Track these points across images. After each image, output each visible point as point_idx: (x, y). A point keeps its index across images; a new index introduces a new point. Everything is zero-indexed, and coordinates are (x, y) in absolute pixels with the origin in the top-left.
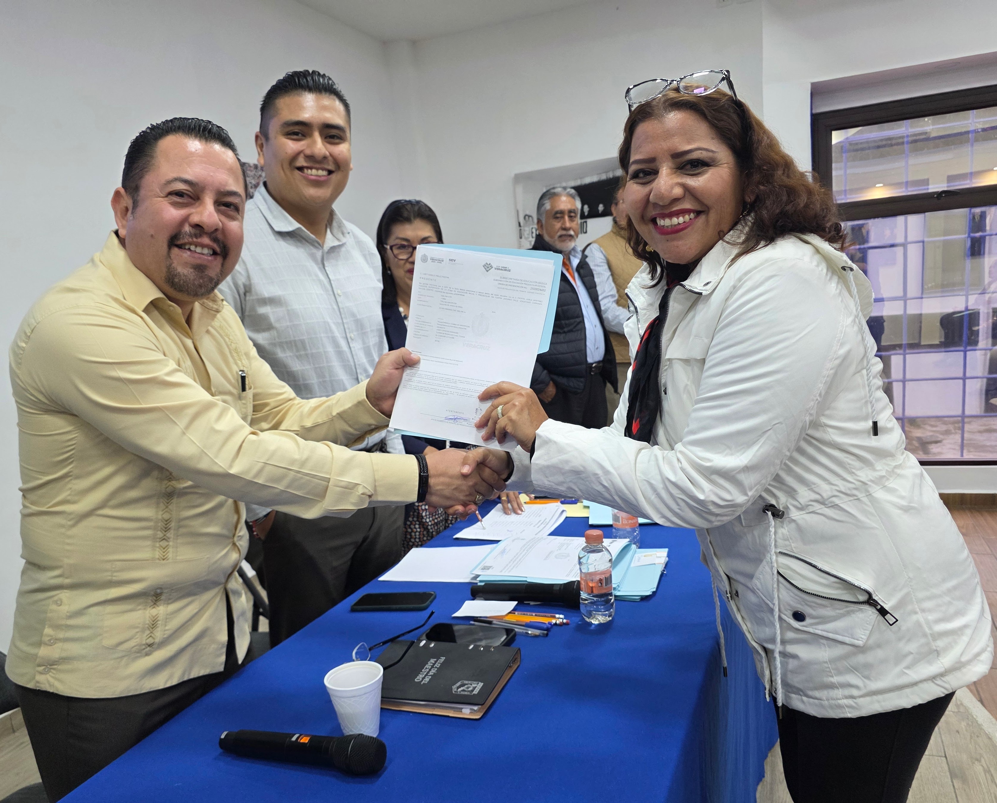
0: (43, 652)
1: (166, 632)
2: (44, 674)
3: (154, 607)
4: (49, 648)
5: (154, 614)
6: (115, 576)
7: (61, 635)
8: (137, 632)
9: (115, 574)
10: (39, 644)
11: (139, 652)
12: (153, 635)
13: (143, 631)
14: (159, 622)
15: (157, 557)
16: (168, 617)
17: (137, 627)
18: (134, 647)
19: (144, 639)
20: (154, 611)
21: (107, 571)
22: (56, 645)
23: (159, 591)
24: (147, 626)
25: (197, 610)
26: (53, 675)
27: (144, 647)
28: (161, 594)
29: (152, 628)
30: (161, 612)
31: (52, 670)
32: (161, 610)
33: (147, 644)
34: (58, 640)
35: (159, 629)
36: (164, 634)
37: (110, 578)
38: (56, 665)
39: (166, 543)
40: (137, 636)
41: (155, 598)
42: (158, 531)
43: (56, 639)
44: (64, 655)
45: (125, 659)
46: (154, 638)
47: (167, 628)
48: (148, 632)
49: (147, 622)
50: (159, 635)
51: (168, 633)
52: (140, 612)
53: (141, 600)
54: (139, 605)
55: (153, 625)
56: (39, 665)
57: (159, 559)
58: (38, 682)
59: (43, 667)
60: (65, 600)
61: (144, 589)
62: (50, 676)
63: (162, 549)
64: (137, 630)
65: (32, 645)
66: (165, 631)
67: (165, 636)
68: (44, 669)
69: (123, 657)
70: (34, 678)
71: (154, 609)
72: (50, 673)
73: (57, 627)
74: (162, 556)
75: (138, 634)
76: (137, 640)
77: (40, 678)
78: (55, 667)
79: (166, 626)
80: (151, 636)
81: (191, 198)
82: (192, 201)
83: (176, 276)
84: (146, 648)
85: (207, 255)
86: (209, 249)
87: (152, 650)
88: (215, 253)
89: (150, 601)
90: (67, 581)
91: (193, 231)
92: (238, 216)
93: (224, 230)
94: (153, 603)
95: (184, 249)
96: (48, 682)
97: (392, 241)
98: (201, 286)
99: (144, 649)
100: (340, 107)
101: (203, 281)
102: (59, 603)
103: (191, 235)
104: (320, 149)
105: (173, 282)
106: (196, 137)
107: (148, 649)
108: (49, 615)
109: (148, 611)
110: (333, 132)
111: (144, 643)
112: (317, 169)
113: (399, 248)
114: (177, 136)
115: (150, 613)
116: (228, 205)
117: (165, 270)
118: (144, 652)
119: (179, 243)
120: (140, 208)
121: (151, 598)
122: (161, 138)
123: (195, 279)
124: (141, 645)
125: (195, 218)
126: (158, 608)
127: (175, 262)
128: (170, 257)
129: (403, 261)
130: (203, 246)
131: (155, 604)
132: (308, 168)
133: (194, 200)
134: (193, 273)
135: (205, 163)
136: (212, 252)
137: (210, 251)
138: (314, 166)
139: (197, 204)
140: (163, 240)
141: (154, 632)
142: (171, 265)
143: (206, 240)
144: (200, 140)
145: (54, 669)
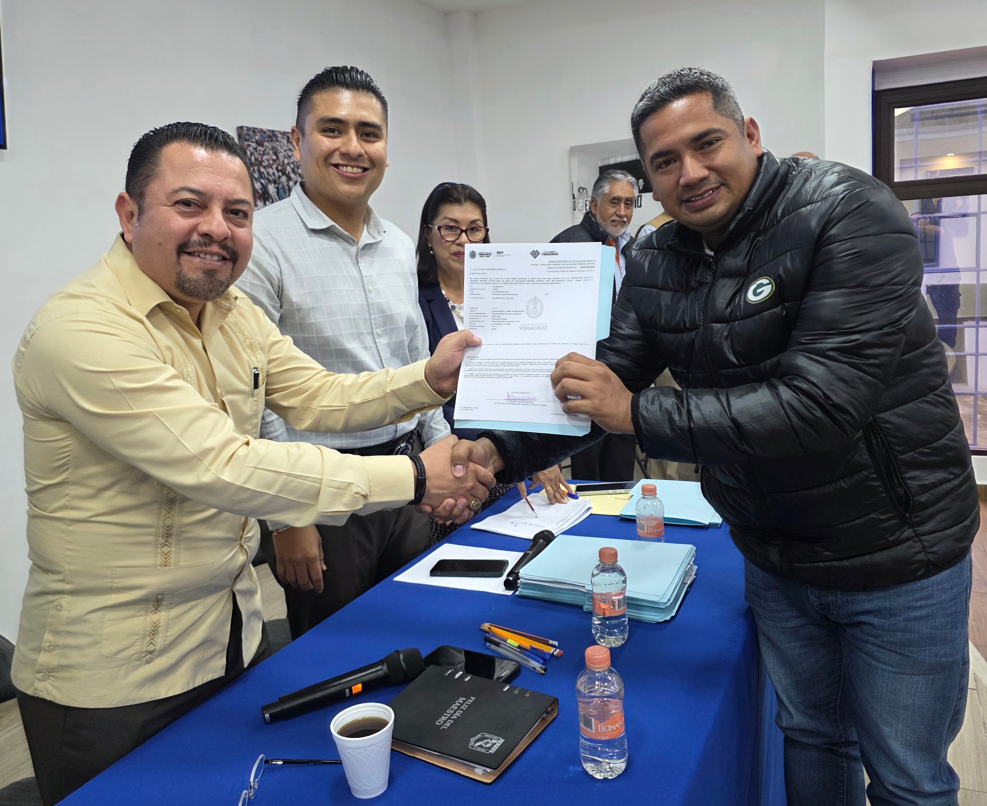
0: (43, 658)
1: (167, 638)
2: (43, 681)
3: (156, 613)
4: (48, 654)
5: (155, 621)
6: (115, 583)
7: (61, 641)
8: (138, 639)
9: (115, 581)
10: (39, 650)
12: (153, 642)
13: (144, 638)
14: (160, 628)
15: (159, 563)
16: (170, 622)
17: (137, 634)
18: (133, 655)
19: (143, 646)
20: (155, 617)
21: (106, 577)
22: (54, 652)
23: (159, 596)
24: (148, 632)
25: (200, 615)
26: (51, 683)
27: (144, 654)
28: (162, 600)
29: (153, 635)
30: (163, 617)
31: (51, 678)
32: (163, 616)
33: (148, 651)
34: (56, 647)
35: (160, 635)
37: (110, 584)
38: (54, 672)
39: (169, 549)
40: (137, 644)
41: (156, 603)
42: (159, 537)
44: (62, 662)
45: (125, 667)
46: (154, 645)
47: (169, 634)
48: (149, 638)
49: (148, 628)
50: (160, 642)
51: (169, 640)
52: (141, 618)
53: (143, 606)
54: (139, 611)
55: (154, 631)
56: (38, 672)
57: (160, 565)
58: (36, 689)
59: (43, 674)
60: (65, 606)
61: (144, 596)
62: (48, 682)
63: (164, 555)
64: (137, 637)
65: (33, 650)
67: (167, 642)
68: (43, 676)
69: (122, 665)
70: (33, 685)
71: (156, 615)
72: (49, 680)
73: (57, 633)
74: (164, 563)
75: (139, 641)
76: (137, 647)
77: (39, 685)
78: (54, 674)
79: (167, 632)
80: (151, 643)
81: (199, 206)
82: (200, 210)
83: (186, 282)
84: (147, 655)
85: (217, 261)
86: (218, 256)
87: (153, 657)
88: (224, 259)
89: (151, 606)
90: (67, 587)
91: (202, 240)
92: (247, 223)
93: (233, 238)
94: (154, 609)
95: (194, 255)
96: (46, 689)
97: (439, 221)
98: (211, 291)
99: (144, 656)
100: (377, 105)
101: (214, 286)
102: (59, 608)
103: (200, 244)
104: (355, 147)
105: (183, 288)
106: (202, 145)
107: (149, 656)
108: (49, 620)
109: (149, 617)
110: (369, 130)
111: (144, 650)
112: (353, 167)
113: (446, 229)
114: (183, 143)
115: (151, 619)
116: (236, 212)
117: (174, 276)
118: (145, 658)
119: (188, 251)
120: (146, 217)
121: (152, 604)
122: (164, 145)
123: (205, 285)
124: (141, 652)
125: (204, 228)
126: (159, 613)
127: (185, 267)
128: (180, 264)
129: (450, 243)
130: (212, 254)
131: (156, 609)
132: (343, 165)
133: (202, 209)
134: (203, 279)
135: (212, 173)
136: (221, 258)
137: (219, 257)
138: (350, 164)
139: (205, 213)
140: (171, 247)
141: (156, 639)
142: (181, 271)
143: (215, 248)
144: (206, 149)
145: (53, 676)
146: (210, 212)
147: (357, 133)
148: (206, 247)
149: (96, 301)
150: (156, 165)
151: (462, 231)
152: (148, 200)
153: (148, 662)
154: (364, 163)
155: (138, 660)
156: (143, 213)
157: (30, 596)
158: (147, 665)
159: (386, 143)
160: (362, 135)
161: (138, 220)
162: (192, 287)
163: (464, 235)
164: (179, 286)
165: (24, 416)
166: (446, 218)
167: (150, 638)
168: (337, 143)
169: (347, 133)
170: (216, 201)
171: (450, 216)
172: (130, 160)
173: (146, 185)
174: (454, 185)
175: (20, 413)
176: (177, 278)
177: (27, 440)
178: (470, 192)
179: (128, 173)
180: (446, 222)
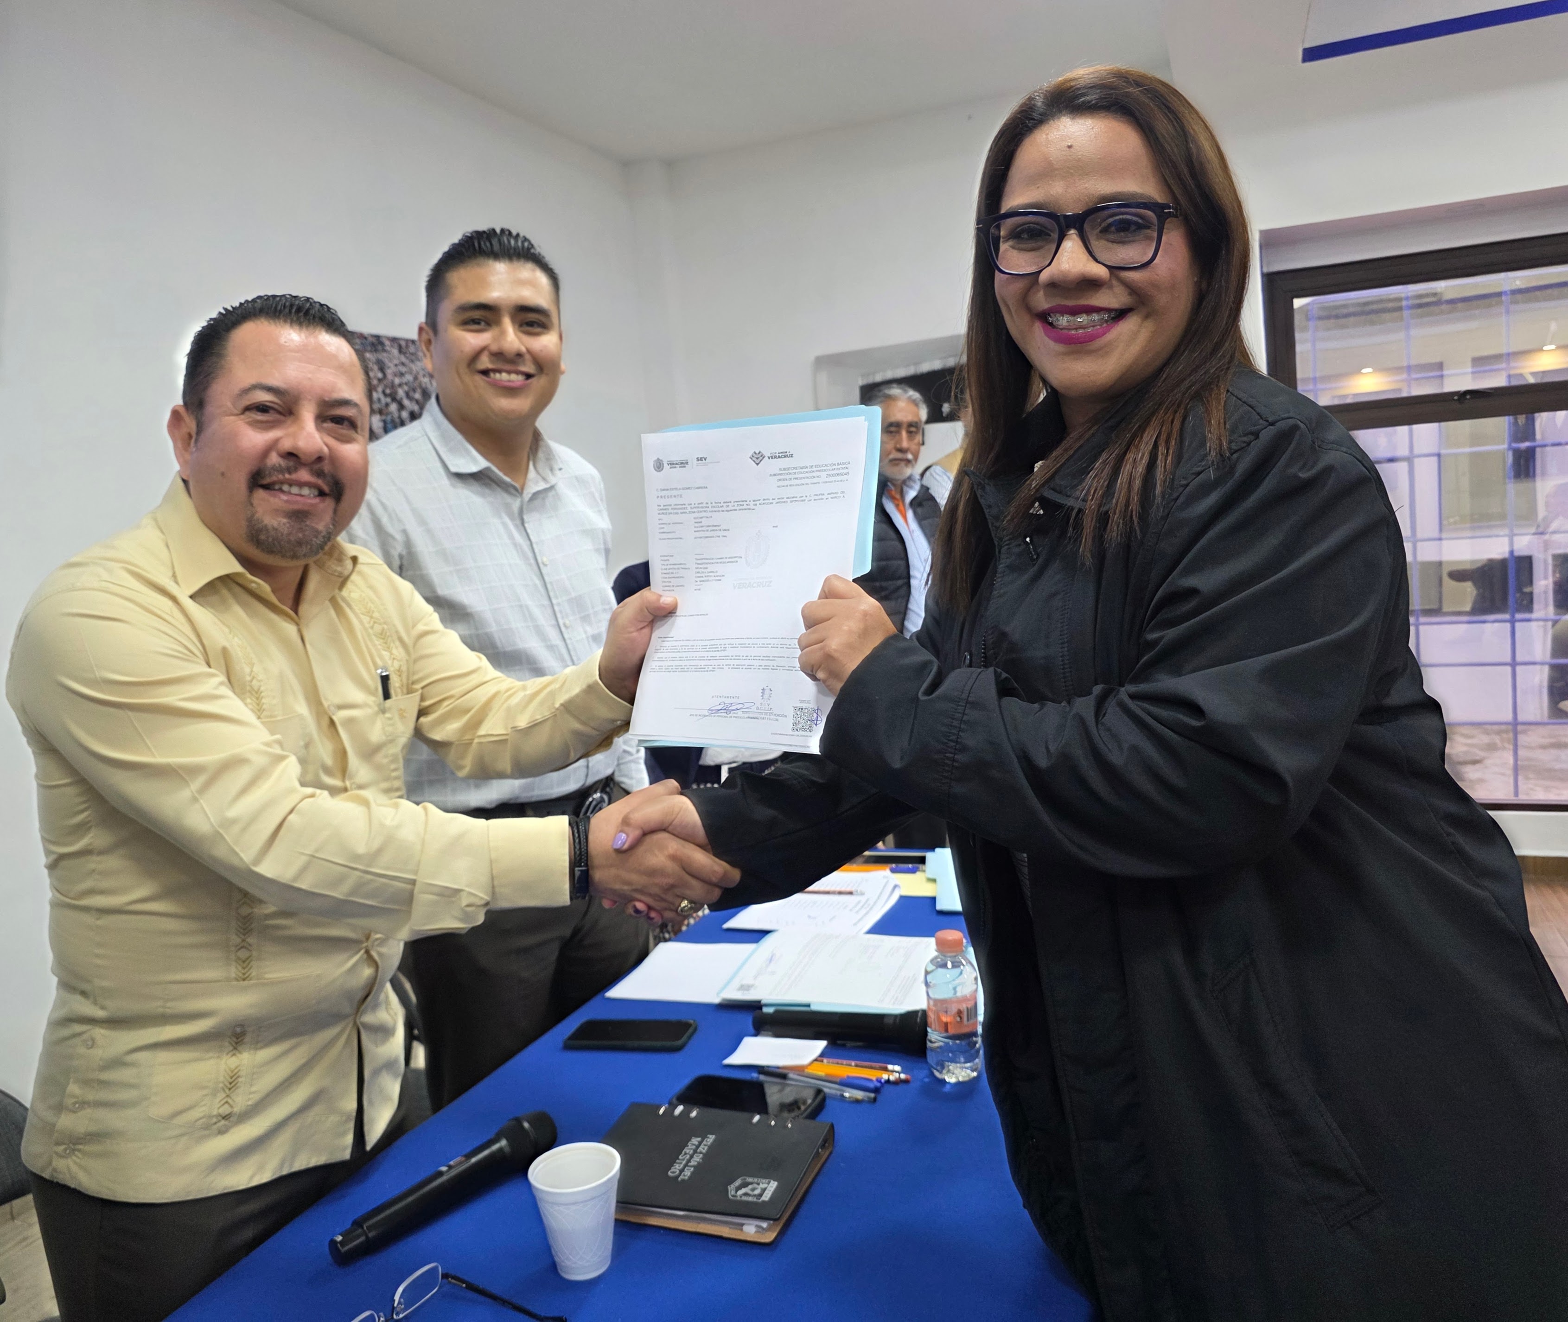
0: (65, 1123)
1: (251, 1096)
2: (64, 1157)
3: (234, 1055)
4: (73, 1116)
5: (233, 1067)
6: (169, 1008)
7: (92, 1096)
8: (206, 1095)
9: (169, 1004)
10: (60, 1108)
11: (207, 1127)
12: (230, 1101)
13: (214, 1094)
14: (240, 1080)
15: (233, 976)
16: (255, 1070)
17: (204, 1088)
18: (201, 1119)
19: (216, 1106)
20: (233, 1062)
21: (155, 999)
22: (79, 1114)
23: (238, 1030)
24: (221, 1085)
25: (305, 1059)
26: (78, 1160)
27: (215, 1120)
28: (243, 1034)
29: (230, 1089)
30: (245, 1062)
31: (76, 1153)
32: (246, 1059)
33: (221, 1116)
35: (240, 1091)
36: (249, 1099)
37: (161, 1010)
38: (81, 1144)
39: (249, 954)
40: (203, 1103)
41: (235, 1039)
42: (232, 934)
43: (83, 1103)
44: (93, 1128)
45: (185, 1140)
46: (231, 1107)
47: (253, 1089)
48: (221, 1095)
49: (222, 1079)
50: (241, 1101)
51: (256, 1098)
52: (212, 1062)
53: (213, 1044)
54: (209, 1052)
56: (58, 1144)
57: (237, 980)
58: (55, 1170)
59: (63, 1147)
60: (99, 1040)
61: (214, 1028)
62: (72, 1161)
63: (241, 963)
65: (53, 1109)
66: (250, 1093)
67: (251, 1103)
68: (65, 1150)
69: (182, 1135)
70: (50, 1163)
71: (234, 1059)
72: (74, 1158)
73: (86, 1083)
74: (243, 975)
75: (206, 1100)
76: (204, 1108)
77: (60, 1163)
78: (81, 1147)
79: (251, 1085)
80: (227, 1102)
81: (280, 412)
82: (283, 418)
83: (261, 531)
84: (219, 1121)
85: (310, 496)
86: (311, 488)
87: (229, 1125)
88: (322, 494)
89: (227, 1044)
90: (101, 1013)
91: (285, 463)
92: (358, 438)
93: (333, 459)
94: (231, 1048)
95: (273, 489)
96: (70, 1171)
98: (300, 544)
99: (216, 1124)
100: (544, 279)
101: (305, 536)
102: (91, 1044)
103: (282, 470)
104: (512, 343)
105: (257, 541)
106: (285, 322)
107: (223, 1123)
108: (75, 1063)
109: (224, 1060)
110: (532, 317)
111: (216, 1114)
112: (510, 373)
114: (261, 324)
115: (226, 1063)
116: (339, 420)
117: (244, 523)
118: (215, 1127)
119: (264, 483)
120: (206, 433)
121: (228, 1039)
123: (291, 533)
124: (210, 1117)
125: (287, 444)
126: (239, 1055)
127: (260, 510)
128: (251, 504)
130: (301, 485)
131: (235, 1048)
132: (495, 372)
133: (285, 416)
134: (288, 525)
135: (300, 361)
136: (318, 492)
137: (314, 491)
138: (505, 368)
139: (289, 422)
140: (239, 479)
141: (233, 1097)
142: (252, 515)
143: (306, 476)
144: (292, 327)
145: (79, 1150)
146: (296, 419)
147: (514, 322)
148: (290, 474)
149: (105, 570)
150: (221, 356)
152: (209, 409)
153: (222, 1132)
154: (526, 366)
155: (205, 1130)
156: (202, 432)
157: (52, 1024)
158: (221, 1137)
159: (559, 336)
160: (521, 326)
162: (271, 539)
164: (252, 539)
167: (224, 1095)
168: (485, 338)
169: (500, 324)
170: (307, 403)
176: (248, 526)
179: (188, 375)
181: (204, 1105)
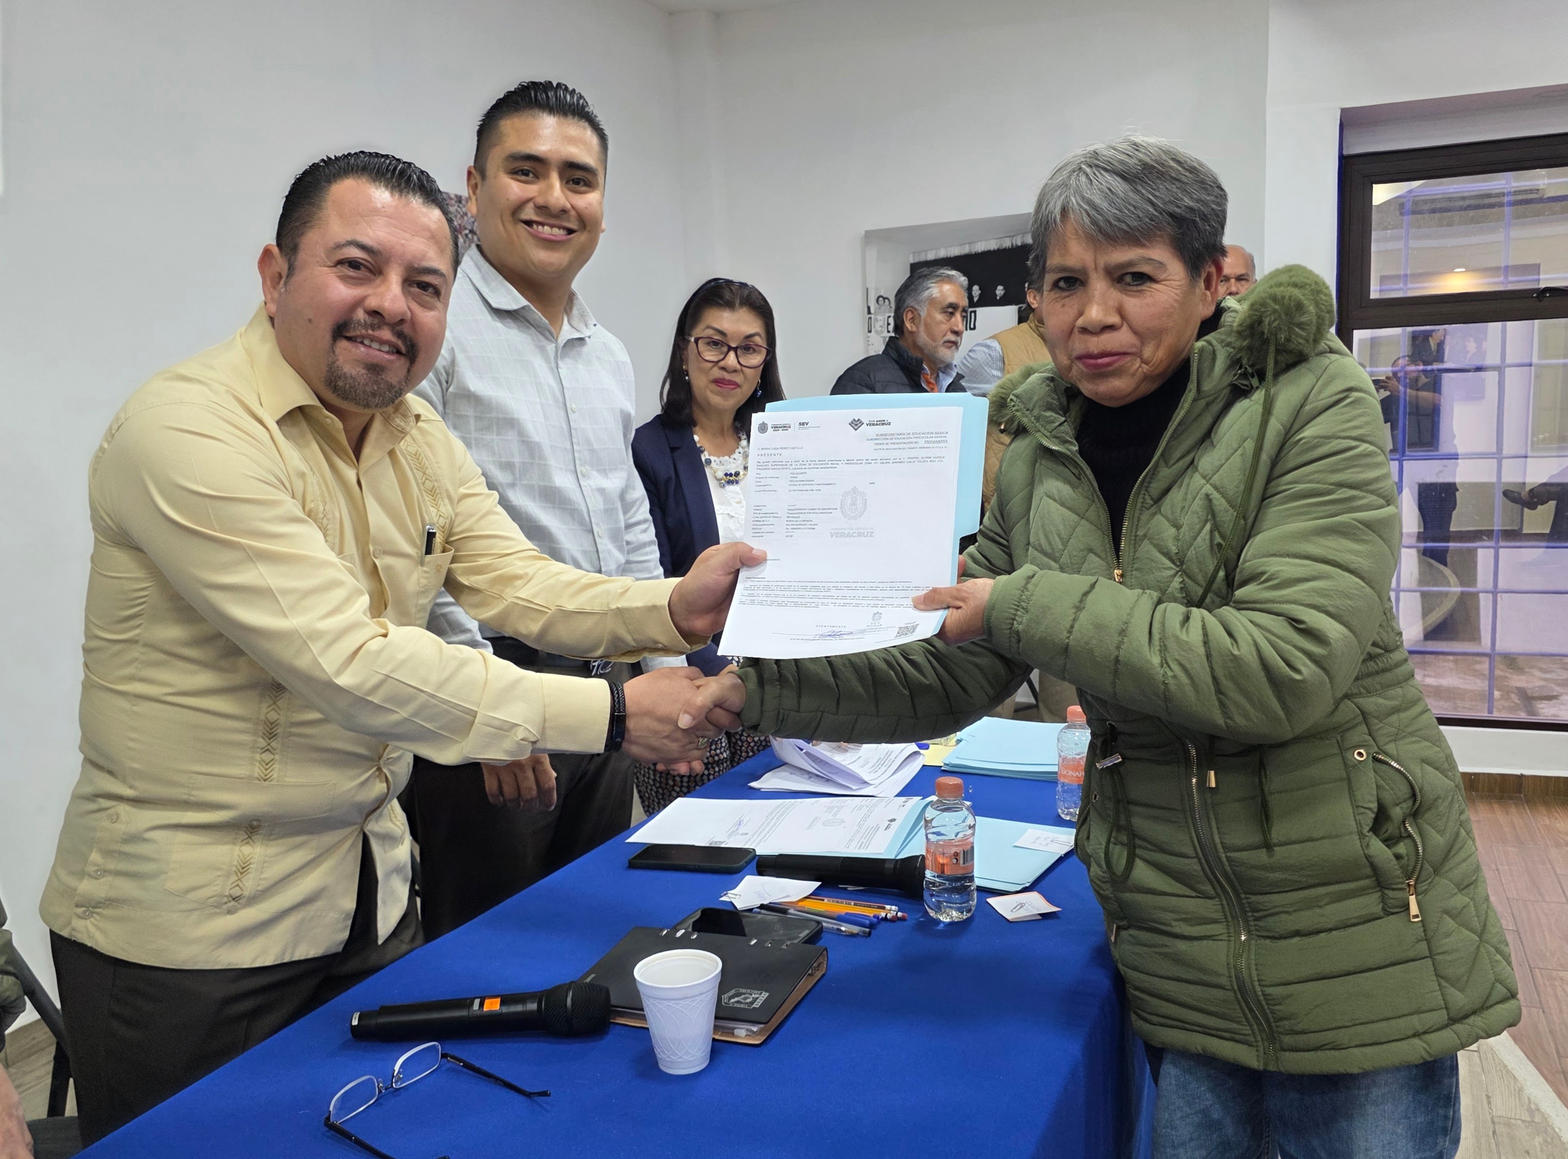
0: (86, 887)
1: (261, 882)
2: (83, 918)
3: (248, 843)
4: (94, 882)
5: (246, 855)
6: (196, 795)
7: (112, 865)
8: (219, 877)
9: (196, 792)
10: (82, 875)
11: (218, 906)
12: (240, 884)
13: (228, 875)
14: (251, 866)
15: (257, 775)
16: (267, 859)
17: (219, 869)
18: (213, 897)
19: (226, 887)
20: (247, 850)
21: (182, 786)
22: (102, 880)
23: (255, 823)
24: (234, 869)
26: (96, 923)
27: (226, 899)
28: (259, 827)
29: (242, 873)
30: (257, 852)
31: (95, 915)
32: (258, 849)
33: (231, 896)
34: (105, 872)
35: (251, 876)
36: (259, 885)
37: (187, 796)
38: (100, 908)
39: (272, 757)
40: (218, 882)
41: (250, 831)
42: (259, 736)
43: (105, 871)
44: (112, 894)
45: (197, 913)
46: (242, 889)
47: (263, 876)
48: (234, 878)
49: (235, 863)
50: (249, 885)
51: (264, 885)
52: (225, 847)
53: (230, 833)
54: (225, 838)
55: (243, 869)
56: (78, 906)
57: (258, 778)
58: (73, 929)
59: (83, 909)
60: (123, 815)
61: (233, 819)
62: (91, 922)
63: (264, 764)
64: (219, 873)
65: (73, 873)
66: (260, 879)
67: (259, 888)
68: (84, 912)
69: (193, 909)
70: (70, 923)
71: (247, 847)
72: (92, 919)
73: (108, 853)
74: (263, 776)
75: (220, 879)
76: (216, 888)
77: (78, 923)
78: (99, 910)
79: (261, 873)
80: (238, 885)
81: (370, 271)
82: (373, 277)
83: (340, 378)
84: (229, 902)
85: (388, 353)
86: (390, 346)
87: (239, 906)
88: (398, 352)
89: (242, 833)
90: (128, 792)
91: (369, 320)
92: (439, 305)
93: (413, 322)
94: (246, 837)
95: (356, 341)
96: (88, 932)
97: (699, 331)
98: (374, 395)
99: (226, 903)
100: (593, 139)
101: (379, 388)
102: (116, 819)
103: (366, 326)
104: (557, 198)
105: (335, 386)
106: (386, 187)
107: (233, 903)
108: (99, 834)
109: (238, 847)
110: (579, 174)
111: (227, 893)
112: (552, 226)
113: (708, 344)
114: (360, 181)
115: (240, 850)
116: (424, 286)
117: (324, 368)
118: (225, 907)
119: (348, 335)
120: (297, 278)
121: (244, 830)
122: (335, 181)
123: (367, 384)
124: (222, 896)
125: (373, 303)
126: (252, 844)
127: (341, 358)
128: (334, 352)
129: (711, 365)
130: (382, 342)
131: (250, 837)
132: (538, 223)
133: (375, 275)
134: (365, 376)
135: (395, 227)
136: (395, 350)
137: (392, 348)
138: (548, 221)
139: (378, 281)
140: (325, 328)
141: (244, 880)
142: (334, 363)
143: (386, 334)
144: (392, 193)
145: (97, 913)
146: (385, 280)
147: (561, 177)
148: (373, 330)
149: (211, 390)
150: (319, 207)
151: (730, 348)
152: (302, 256)
153: (230, 912)
154: (569, 221)
155: (216, 907)
156: (293, 275)
157: (78, 797)
158: (229, 917)
159: (603, 195)
160: (567, 182)
161: (285, 284)
162: (348, 386)
163: (732, 355)
164: (330, 384)
165: (96, 538)
166: (709, 327)
167: (236, 878)
168: (532, 190)
169: (546, 176)
170: (395, 266)
171: (717, 326)
172: (287, 197)
173: (302, 234)
174: (729, 283)
175: (91, 534)
176: (328, 372)
177: (95, 573)
178: (750, 293)
179: (282, 216)
180: (710, 332)
181: (217, 885)
